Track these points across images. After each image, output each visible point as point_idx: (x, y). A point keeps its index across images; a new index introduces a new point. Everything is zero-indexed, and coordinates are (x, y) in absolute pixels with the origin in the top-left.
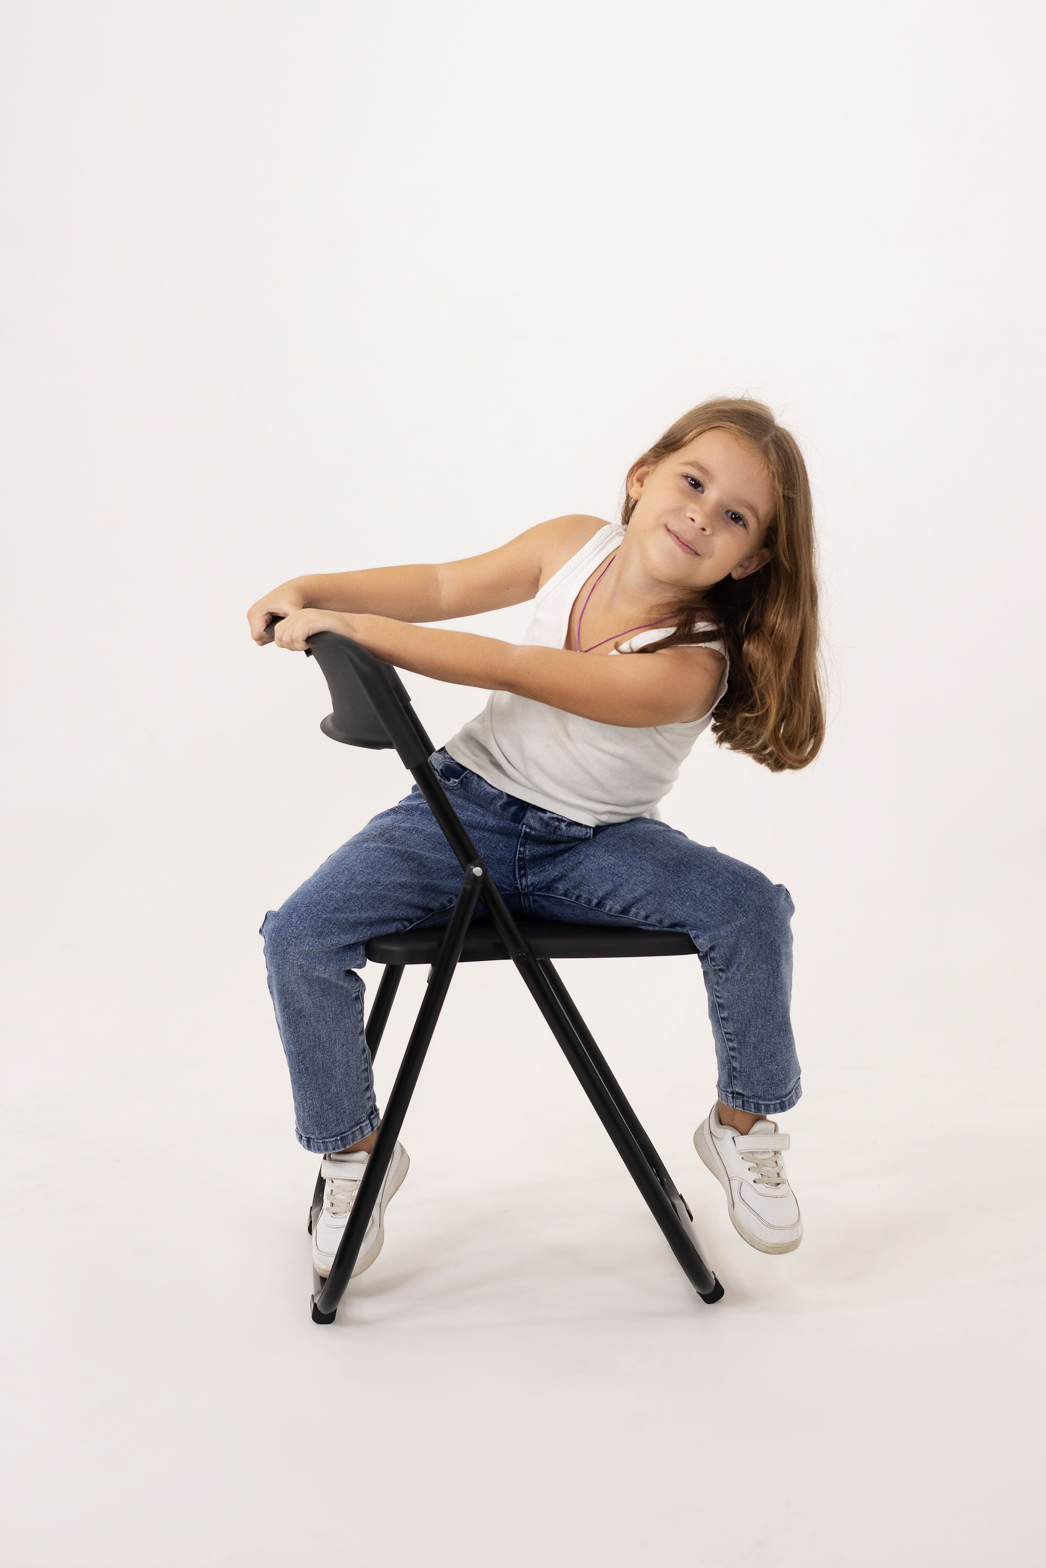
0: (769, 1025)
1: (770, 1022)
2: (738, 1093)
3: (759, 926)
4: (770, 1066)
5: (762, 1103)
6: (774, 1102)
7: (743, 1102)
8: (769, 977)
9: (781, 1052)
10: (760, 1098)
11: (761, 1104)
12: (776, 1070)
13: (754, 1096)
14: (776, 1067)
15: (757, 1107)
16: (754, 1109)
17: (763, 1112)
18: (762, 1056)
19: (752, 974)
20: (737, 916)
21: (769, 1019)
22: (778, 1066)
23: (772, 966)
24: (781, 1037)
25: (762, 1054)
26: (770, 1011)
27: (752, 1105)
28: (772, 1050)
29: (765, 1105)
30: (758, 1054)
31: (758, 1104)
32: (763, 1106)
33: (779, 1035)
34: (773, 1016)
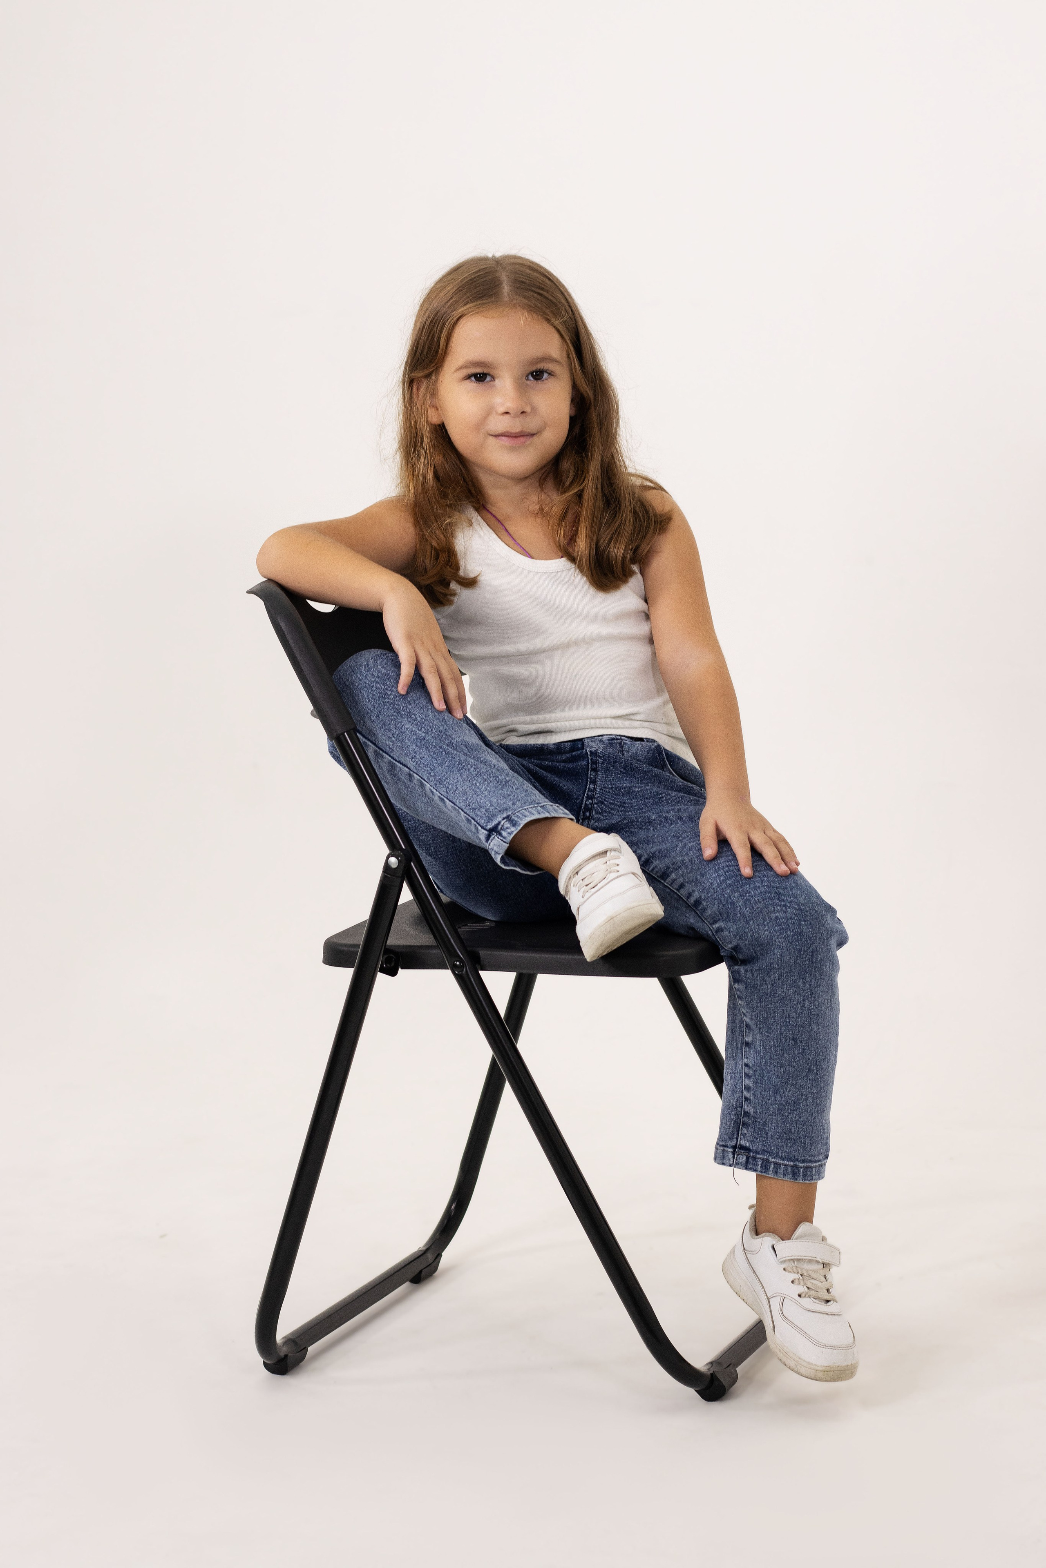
0: (798, 1061)
1: (799, 1057)
2: (742, 1148)
3: (799, 926)
4: (790, 1116)
5: (773, 1160)
6: (785, 1163)
7: (748, 1158)
8: (804, 1000)
9: (806, 1100)
10: (771, 1154)
11: (771, 1162)
12: (797, 1121)
13: (764, 1151)
14: (797, 1118)
15: (766, 1165)
16: (761, 1167)
17: (770, 1173)
18: (784, 1101)
19: (785, 990)
20: (774, 908)
21: (799, 1053)
22: (800, 1117)
23: (810, 985)
24: (810, 1080)
25: (783, 1099)
26: (801, 1042)
27: (760, 1162)
28: (796, 1094)
29: (775, 1163)
30: (778, 1098)
31: (767, 1161)
32: (772, 1164)
33: (808, 1076)
34: (804, 1049)
